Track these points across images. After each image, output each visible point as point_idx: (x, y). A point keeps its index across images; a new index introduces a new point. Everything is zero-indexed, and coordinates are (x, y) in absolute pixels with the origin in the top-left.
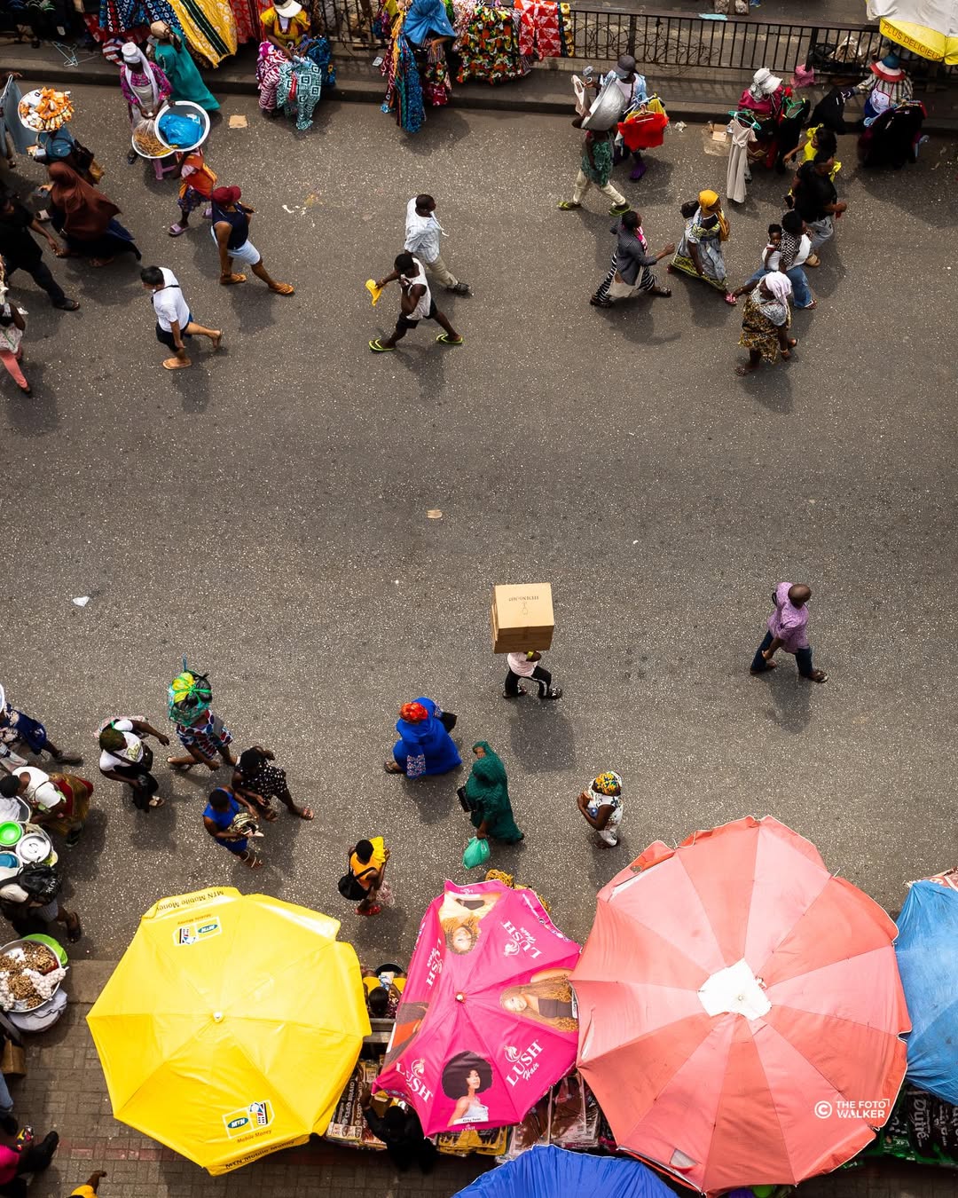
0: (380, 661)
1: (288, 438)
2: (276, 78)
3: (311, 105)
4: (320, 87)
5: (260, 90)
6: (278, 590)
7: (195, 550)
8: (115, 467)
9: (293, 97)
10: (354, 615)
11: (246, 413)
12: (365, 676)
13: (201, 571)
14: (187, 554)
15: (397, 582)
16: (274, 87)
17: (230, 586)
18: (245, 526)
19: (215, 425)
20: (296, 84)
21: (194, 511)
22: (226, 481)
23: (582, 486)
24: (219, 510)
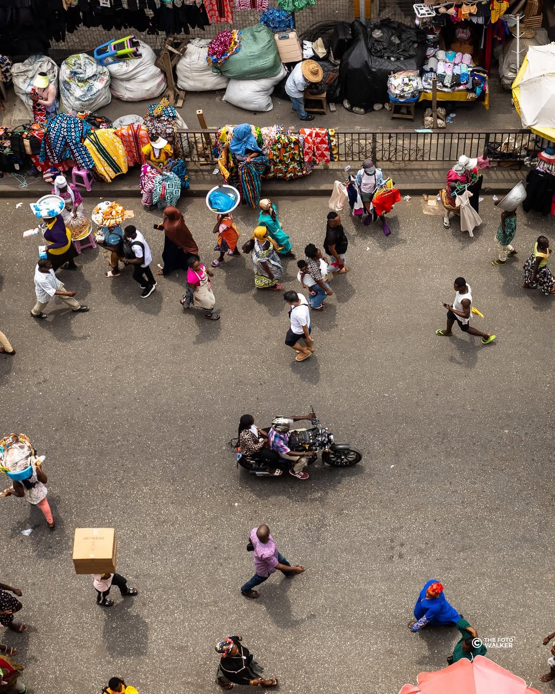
0: (226, 559)
1: (163, 413)
2: (152, 186)
3: (175, 201)
4: (180, 190)
5: (142, 194)
6: (157, 515)
7: (103, 493)
8: (50, 441)
9: (163, 197)
10: (208, 529)
11: (135, 399)
12: (216, 570)
13: (107, 506)
14: (97, 495)
15: (236, 504)
16: (151, 192)
17: (126, 515)
18: (135, 474)
19: (116, 408)
20: (165, 189)
21: (101, 466)
22: (122, 445)
23: (356, 431)
24: (118, 464)
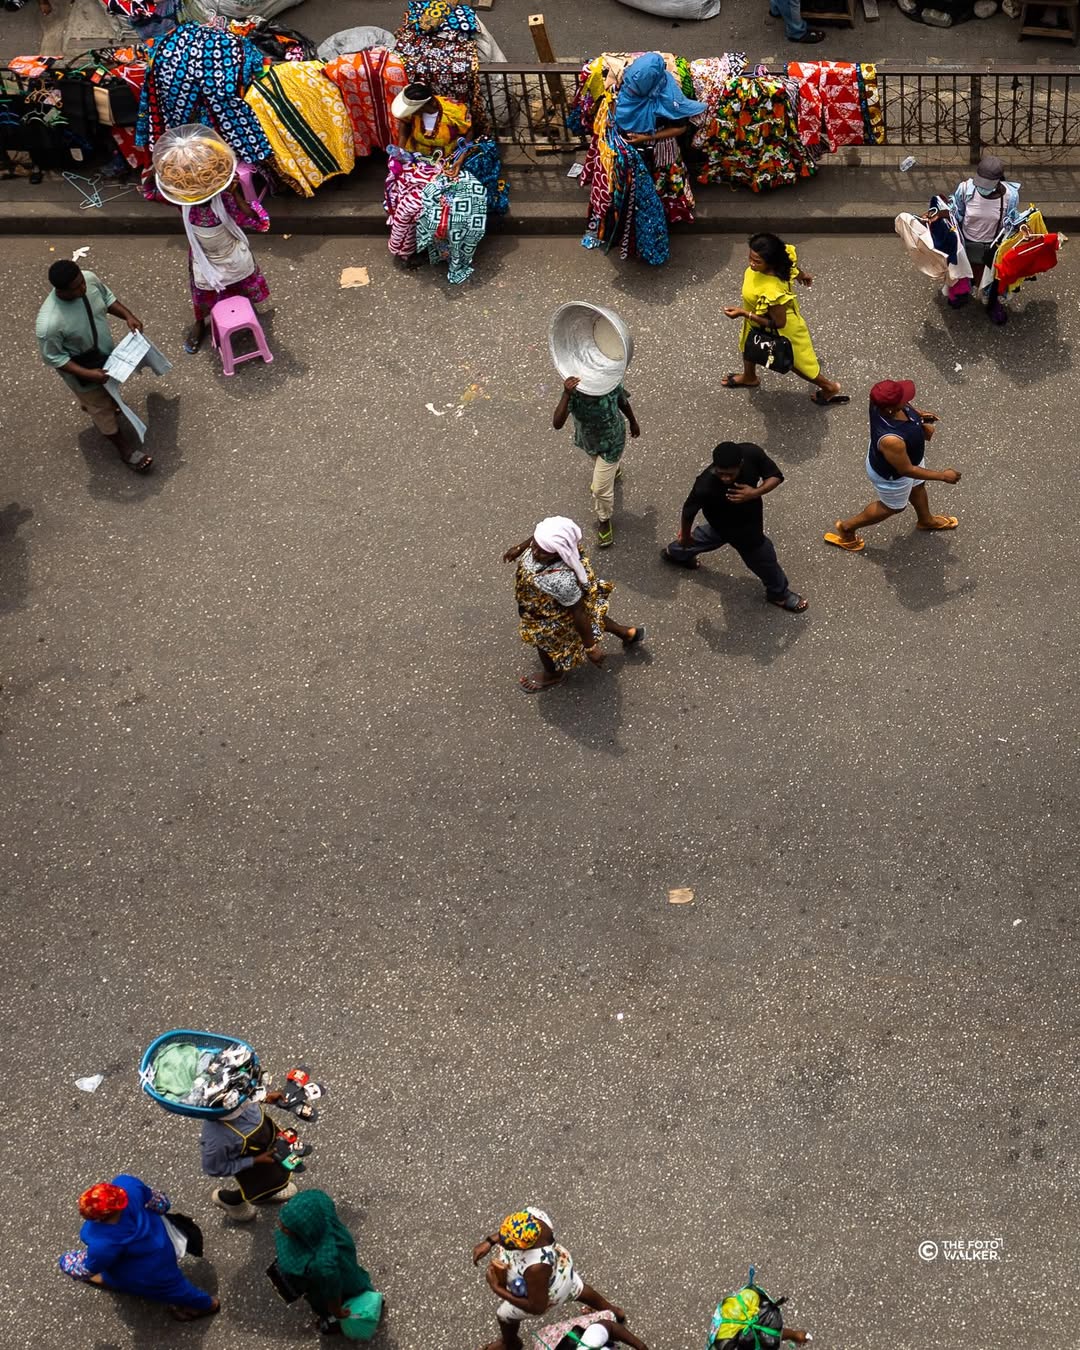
0: (593, 1157)
1: (437, 783)
2: (416, 206)
3: (471, 244)
4: (485, 216)
5: (390, 227)
6: (420, 1043)
7: (281, 984)
8: (151, 850)
9: (442, 234)
10: (548, 1079)
11: (367, 746)
12: (568, 1186)
13: (292, 1019)
14: (267, 990)
15: (620, 1016)
16: (411, 221)
17: (340, 1043)
18: (365, 937)
19: (317, 768)
20: (447, 214)
21: (280, 916)
22: (333, 862)
23: (925, 832)
24: (321, 911)
